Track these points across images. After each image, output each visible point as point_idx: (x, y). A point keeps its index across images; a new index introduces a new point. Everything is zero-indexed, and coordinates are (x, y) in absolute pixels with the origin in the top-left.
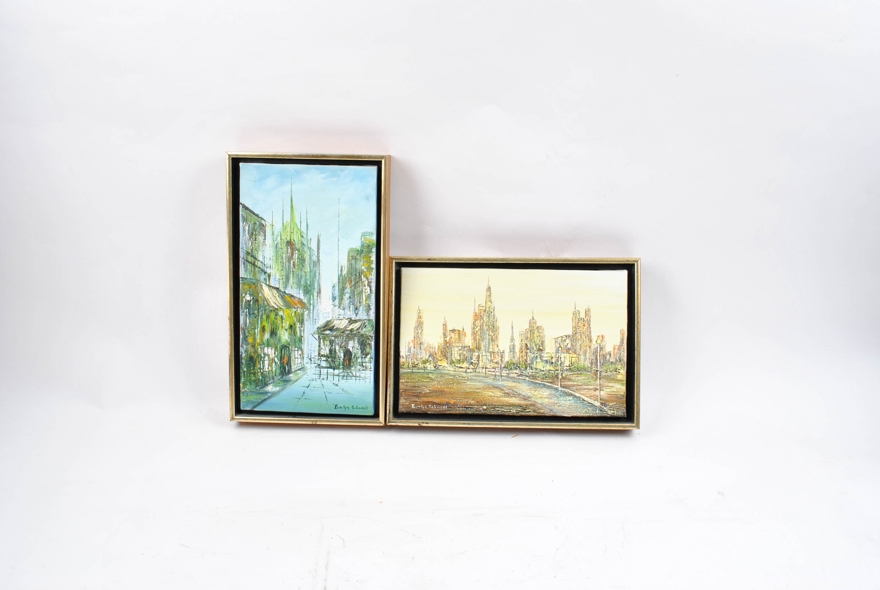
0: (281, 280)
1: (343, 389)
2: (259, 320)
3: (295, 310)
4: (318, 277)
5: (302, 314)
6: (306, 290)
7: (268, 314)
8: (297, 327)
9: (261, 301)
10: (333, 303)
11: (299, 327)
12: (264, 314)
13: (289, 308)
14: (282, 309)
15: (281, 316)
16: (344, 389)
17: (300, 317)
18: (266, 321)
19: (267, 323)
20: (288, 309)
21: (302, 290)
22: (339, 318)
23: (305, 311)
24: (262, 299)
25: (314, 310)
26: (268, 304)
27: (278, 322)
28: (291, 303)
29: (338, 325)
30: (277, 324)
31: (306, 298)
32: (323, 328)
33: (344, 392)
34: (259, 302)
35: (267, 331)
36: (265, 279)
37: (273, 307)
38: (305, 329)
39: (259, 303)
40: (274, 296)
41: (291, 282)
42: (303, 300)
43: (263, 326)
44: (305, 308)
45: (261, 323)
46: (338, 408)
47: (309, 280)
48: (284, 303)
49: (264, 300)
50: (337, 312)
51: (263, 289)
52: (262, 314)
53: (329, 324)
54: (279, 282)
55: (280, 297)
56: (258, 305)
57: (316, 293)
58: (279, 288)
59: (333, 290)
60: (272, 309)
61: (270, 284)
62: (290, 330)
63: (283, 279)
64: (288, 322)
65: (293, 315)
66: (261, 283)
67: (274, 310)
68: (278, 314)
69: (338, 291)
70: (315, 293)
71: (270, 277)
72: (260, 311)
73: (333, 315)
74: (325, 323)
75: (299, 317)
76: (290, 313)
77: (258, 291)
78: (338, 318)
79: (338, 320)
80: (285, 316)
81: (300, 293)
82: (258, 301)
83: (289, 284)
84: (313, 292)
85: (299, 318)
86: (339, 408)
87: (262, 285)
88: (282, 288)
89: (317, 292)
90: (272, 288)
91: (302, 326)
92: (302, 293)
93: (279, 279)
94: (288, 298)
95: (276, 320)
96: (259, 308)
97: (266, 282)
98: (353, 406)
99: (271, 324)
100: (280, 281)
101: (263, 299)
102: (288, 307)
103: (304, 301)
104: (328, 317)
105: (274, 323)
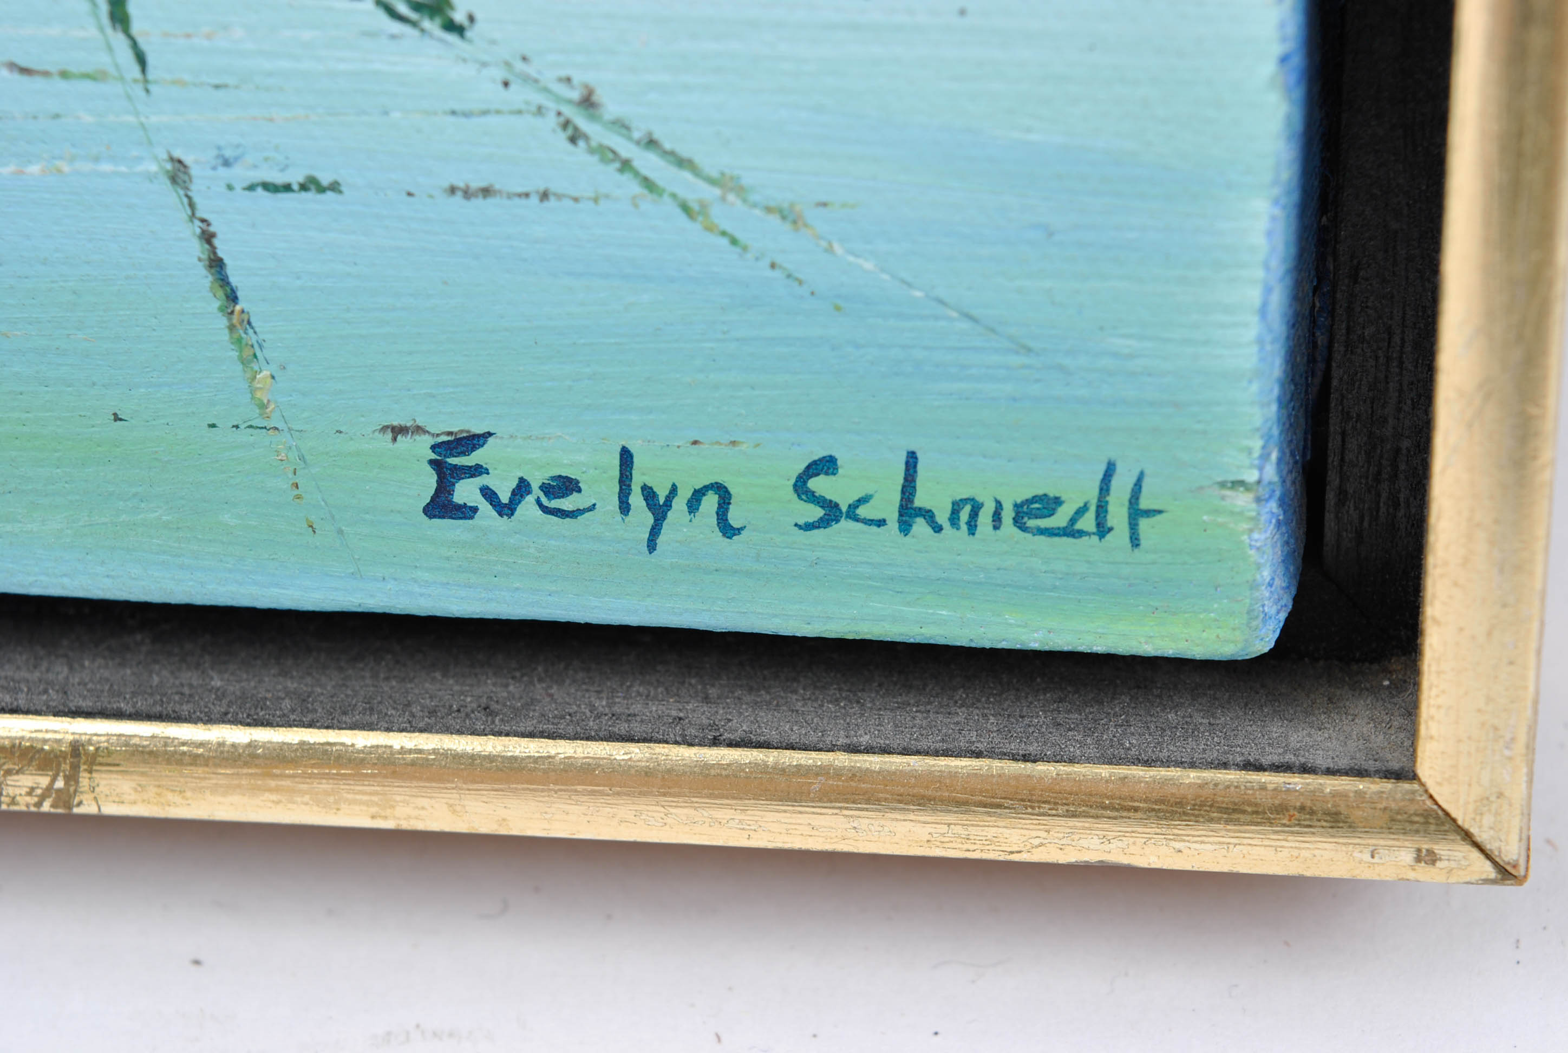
1: (588, 102)
16: (611, 108)
33: (606, 154)
46: (506, 510)
86: (528, 508)
98: (827, 465)
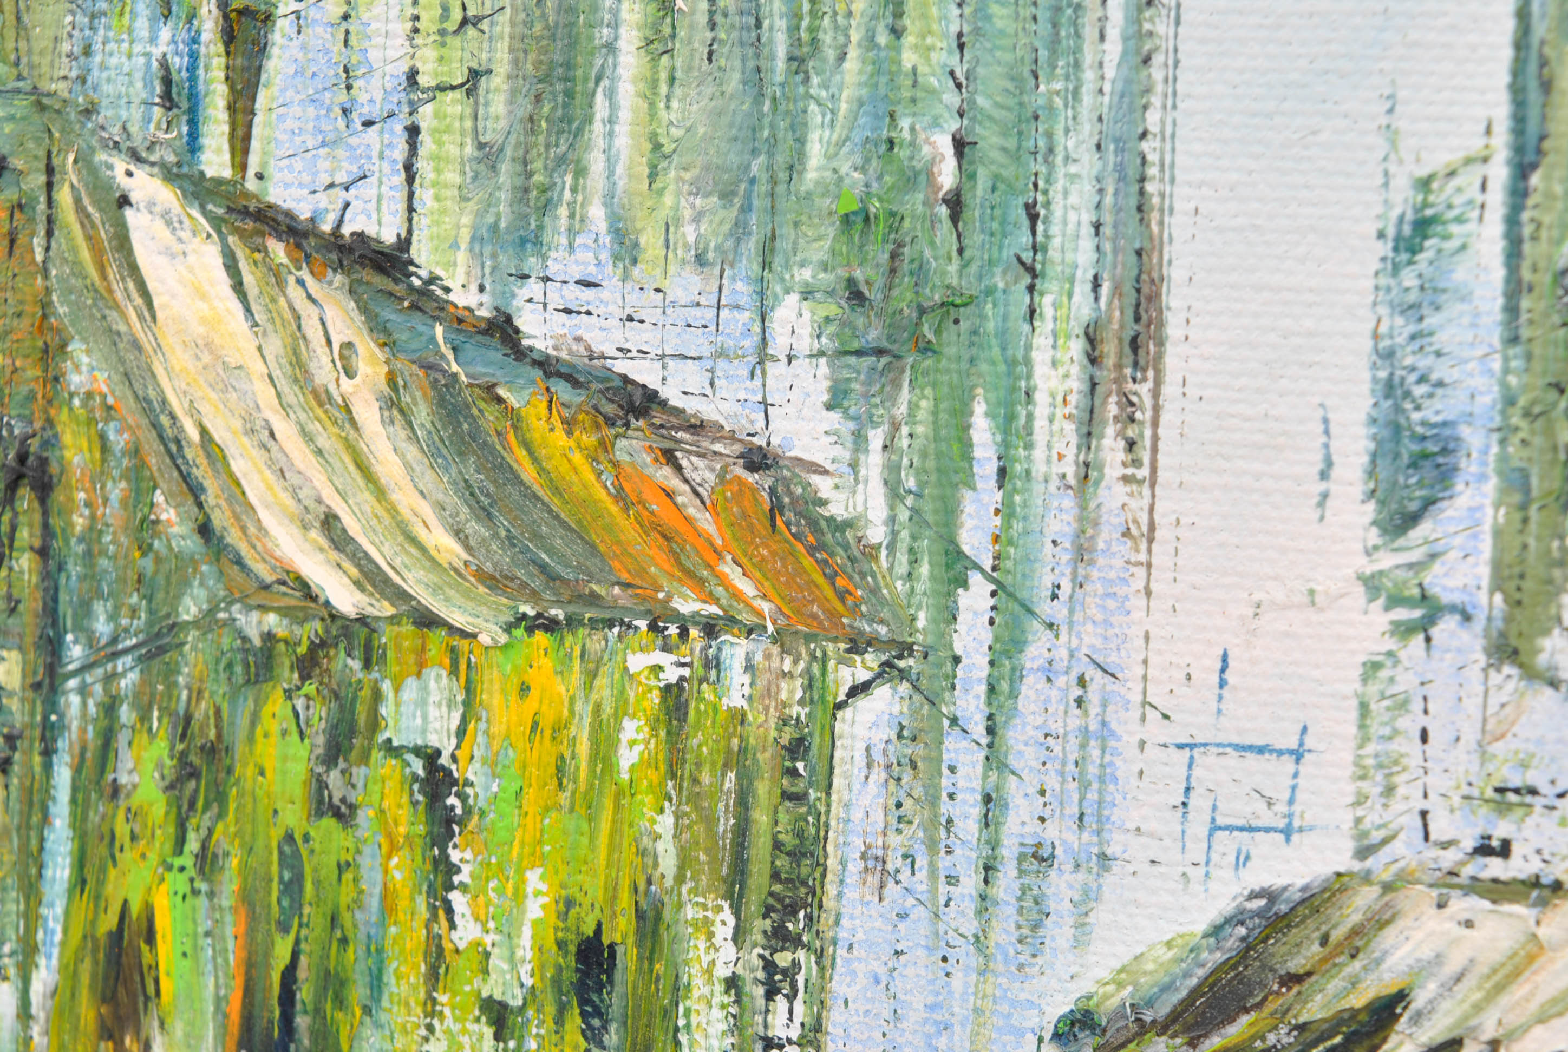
0: (453, 103)
2: (46, 819)
3: (671, 675)
4: (1113, 48)
5: (797, 748)
6: (876, 295)
7: (202, 710)
8: (699, 987)
9: (99, 476)
10: (1386, 561)
11: (732, 983)
12: (145, 718)
13: (572, 622)
14: (437, 640)
15: (418, 767)
17: (763, 789)
18: (164, 836)
19: (179, 882)
20: (540, 637)
21: (807, 294)
22: (1505, 850)
23: (857, 690)
24: (118, 440)
25: (1017, 675)
26: (205, 530)
27: (365, 862)
28: (609, 528)
29: (1470, 992)
30: (358, 903)
31: (876, 438)
32: (1163, 1027)
34: (58, 496)
35: (178, 1028)
36: (167, 81)
37: (294, 599)
38: (835, 1020)
39: (66, 512)
40: (322, 398)
41: (623, 141)
42: (823, 486)
43: (109, 922)
44: (857, 645)
45: (80, 882)
47: (952, 98)
48: (475, 528)
49: (154, 460)
50: (1470, 735)
51: (134, 269)
52: (110, 708)
53: (1296, 965)
54: (413, 131)
55: (423, 414)
56: (43, 552)
57: (1077, 347)
58: (404, 244)
59: (1412, 310)
60: (269, 637)
61: (251, 184)
62: (574, 1021)
63: (475, 75)
64: (534, 879)
65: (627, 758)
66: (101, 156)
67: (314, 648)
68: (375, 723)
69: (1512, 310)
70: (1041, 357)
71: (261, 49)
72: (75, 652)
73: (1373, 789)
74: (1216, 931)
75: (743, 800)
76: (584, 710)
77: (46, 306)
78: (1484, 850)
79: (1476, 887)
80: (493, 766)
81: (763, 356)
82: (44, 489)
83: (581, 172)
84: (1003, 334)
85: (726, 824)
87: (124, 201)
88: (462, 256)
89: (1092, 338)
90: (278, 250)
91: (790, 973)
92: (805, 344)
93: (412, 76)
94: (559, 438)
95: (328, 822)
96: (51, 611)
97: (193, 144)
99: (247, 898)
100: (426, 116)
101: (135, 452)
102: (558, 613)
103: (837, 509)
104: (1287, 832)
105: (293, 887)
